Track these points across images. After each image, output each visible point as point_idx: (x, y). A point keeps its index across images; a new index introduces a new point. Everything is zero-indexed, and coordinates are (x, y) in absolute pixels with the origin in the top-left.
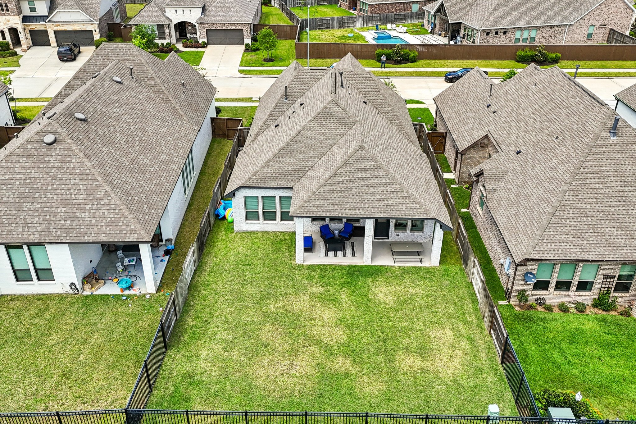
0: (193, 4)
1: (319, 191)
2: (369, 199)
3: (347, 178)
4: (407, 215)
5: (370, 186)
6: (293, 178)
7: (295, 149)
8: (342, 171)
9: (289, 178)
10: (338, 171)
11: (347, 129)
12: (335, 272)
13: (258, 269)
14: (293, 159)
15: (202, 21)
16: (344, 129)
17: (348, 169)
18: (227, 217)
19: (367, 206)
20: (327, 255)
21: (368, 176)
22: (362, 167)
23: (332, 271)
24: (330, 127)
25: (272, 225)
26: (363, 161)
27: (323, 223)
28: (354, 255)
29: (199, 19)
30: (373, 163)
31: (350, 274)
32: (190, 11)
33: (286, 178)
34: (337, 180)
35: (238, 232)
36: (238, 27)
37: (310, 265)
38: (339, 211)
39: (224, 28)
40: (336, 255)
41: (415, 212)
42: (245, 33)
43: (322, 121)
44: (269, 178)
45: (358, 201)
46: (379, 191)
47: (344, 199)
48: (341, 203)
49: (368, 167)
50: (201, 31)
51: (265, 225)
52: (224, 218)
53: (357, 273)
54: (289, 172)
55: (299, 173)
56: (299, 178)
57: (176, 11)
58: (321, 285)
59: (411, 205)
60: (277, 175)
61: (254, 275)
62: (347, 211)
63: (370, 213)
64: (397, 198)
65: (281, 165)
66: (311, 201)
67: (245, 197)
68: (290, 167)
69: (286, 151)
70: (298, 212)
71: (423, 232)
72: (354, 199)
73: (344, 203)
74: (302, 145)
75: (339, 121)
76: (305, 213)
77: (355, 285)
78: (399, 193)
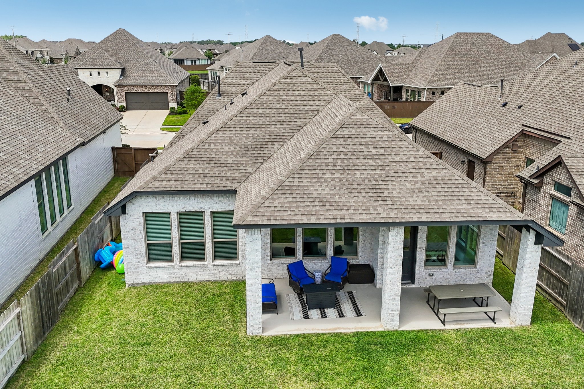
0: (110, 65)
1: (290, 179)
2: (391, 190)
3: (342, 156)
4: (473, 215)
5: (387, 168)
6: (236, 174)
7: (238, 132)
8: (331, 146)
9: (228, 175)
10: (324, 146)
11: (322, 104)
12: (331, 347)
13: (164, 351)
14: (234, 146)
15: (120, 83)
16: (317, 104)
17: (342, 143)
18: (115, 264)
19: (389, 202)
20: (306, 316)
21: (380, 153)
22: (367, 139)
23: (325, 346)
24: (294, 102)
25: (198, 270)
26: (367, 129)
27: (291, 260)
28: (359, 314)
29: (118, 81)
30: (386, 132)
31: (365, 350)
32: (107, 73)
33: (222, 175)
34: (324, 160)
35: (134, 286)
36: (162, 90)
37: (276, 337)
38: (336, 212)
39: (146, 91)
40: (324, 316)
41: (487, 210)
42: (170, 97)
43: (282, 94)
44: (191, 176)
45: (370, 195)
46: (407, 177)
47: (342, 191)
48: (336, 199)
49: (378, 139)
50: (119, 94)
51: (184, 271)
52: (111, 266)
53: (377, 348)
54: (228, 165)
55: (247, 168)
56: (248, 175)
57: (91, 73)
58: (306, 377)
59: (476, 198)
60: (206, 172)
61: (156, 365)
62: (351, 211)
63: (399, 215)
64: (446, 186)
65: (214, 156)
66: (276, 196)
67: (146, 215)
68: (229, 159)
69: (222, 135)
70: (251, 218)
71: (476, 267)
72: (362, 191)
73: (344, 199)
74: (249, 126)
75: (309, 94)
76: (265, 218)
77: (380, 373)
78: (446, 178)
